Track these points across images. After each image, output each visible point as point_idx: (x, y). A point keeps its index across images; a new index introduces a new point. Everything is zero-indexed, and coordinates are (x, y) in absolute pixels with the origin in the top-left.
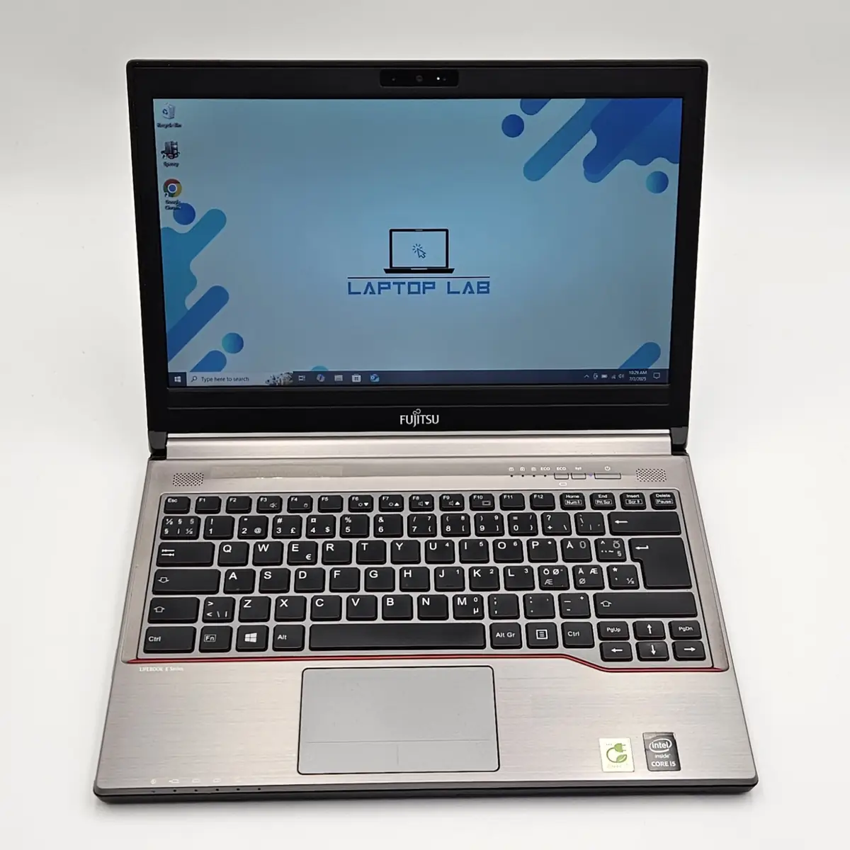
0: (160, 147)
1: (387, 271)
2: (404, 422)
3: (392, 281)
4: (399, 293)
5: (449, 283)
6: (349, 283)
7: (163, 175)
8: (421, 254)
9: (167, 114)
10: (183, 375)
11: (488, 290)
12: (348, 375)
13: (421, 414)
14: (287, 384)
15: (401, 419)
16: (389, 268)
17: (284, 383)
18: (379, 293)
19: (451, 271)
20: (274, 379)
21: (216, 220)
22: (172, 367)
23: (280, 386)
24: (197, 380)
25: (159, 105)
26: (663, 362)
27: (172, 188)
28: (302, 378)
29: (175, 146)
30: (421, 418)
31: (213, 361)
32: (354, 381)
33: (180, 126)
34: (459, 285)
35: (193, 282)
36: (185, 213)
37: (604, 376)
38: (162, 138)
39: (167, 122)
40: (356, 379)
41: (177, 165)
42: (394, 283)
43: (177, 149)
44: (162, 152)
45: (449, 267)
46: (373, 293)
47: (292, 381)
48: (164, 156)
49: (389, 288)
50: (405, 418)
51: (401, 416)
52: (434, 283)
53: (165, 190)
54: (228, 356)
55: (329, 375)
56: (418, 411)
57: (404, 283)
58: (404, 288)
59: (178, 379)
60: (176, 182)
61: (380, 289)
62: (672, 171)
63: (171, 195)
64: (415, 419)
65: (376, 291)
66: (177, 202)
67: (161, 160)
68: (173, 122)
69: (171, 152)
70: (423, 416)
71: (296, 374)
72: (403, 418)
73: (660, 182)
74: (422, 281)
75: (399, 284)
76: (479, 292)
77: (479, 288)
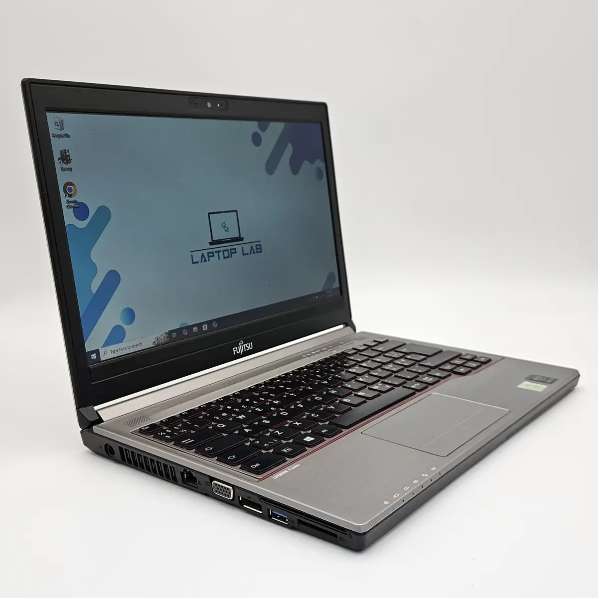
0: (57, 155)
1: (211, 244)
2: (236, 352)
3: (214, 250)
4: (219, 259)
5: (242, 248)
6: (192, 256)
7: (62, 178)
8: (226, 228)
9: (58, 126)
10: (97, 352)
11: (261, 249)
12: (199, 325)
13: (243, 344)
15: (234, 351)
16: (211, 241)
17: (164, 341)
18: (209, 260)
19: (242, 239)
20: (158, 340)
21: (104, 214)
22: (89, 347)
23: (162, 344)
24: (108, 353)
25: (52, 118)
27: (70, 190)
28: (174, 335)
29: (68, 154)
30: (243, 347)
31: (117, 335)
32: (204, 329)
33: (69, 137)
34: (247, 248)
35: (94, 269)
36: (81, 211)
37: (317, 297)
38: (57, 146)
39: (59, 132)
40: (205, 327)
41: (70, 169)
42: (216, 252)
43: (69, 156)
44: (59, 159)
45: (241, 237)
46: (205, 261)
47: (168, 339)
48: (60, 163)
49: (213, 256)
50: (235, 349)
51: (234, 349)
52: (235, 249)
53: (65, 192)
54: (125, 327)
55: (189, 328)
56: (242, 343)
57: (220, 251)
58: (221, 254)
59: (94, 356)
60: (72, 184)
61: (209, 257)
62: (323, 167)
63: (70, 196)
64: (240, 349)
65: (207, 259)
66: (75, 202)
67: (58, 165)
68: (63, 132)
69: (65, 158)
70: (244, 345)
71: (171, 332)
74: (229, 248)
75: (218, 252)
76: (258, 252)
77: (257, 249)
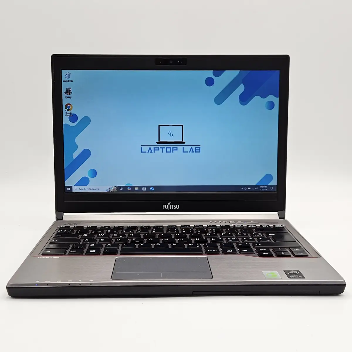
0: (64, 90)
1: (157, 143)
2: (164, 208)
3: (159, 147)
4: (162, 152)
5: (183, 148)
6: (142, 148)
7: (65, 102)
8: (172, 135)
9: (67, 76)
10: (71, 187)
11: (200, 151)
12: (140, 187)
13: (171, 204)
14: (115, 191)
15: (163, 207)
16: (158, 141)
17: (114, 191)
18: (154, 152)
19: (184, 143)
20: (110, 189)
21: (86, 121)
22: (67, 184)
23: (112, 192)
24: (77, 189)
25: (64, 73)
26: (274, 182)
27: (69, 107)
28: (121, 189)
29: (70, 90)
30: (171, 206)
31: (84, 181)
32: (143, 190)
33: (72, 81)
34: (187, 149)
35: (76, 147)
36: (73, 118)
37: (249, 188)
38: (65, 86)
39: (67, 80)
40: (144, 189)
41: (71, 97)
42: (160, 148)
43: (71, 91)
44: (65, 92)
45: (184, 141)
46: (151, 152)
47: (117, 190)
48: (66, 94)
49: (158, 150)
50: (165, 206)
51: (163, 205)
52: (177, 148)
53: (66, 108)
54: (90, 178)
55: (133, 187)
56: (170, 203)
57: (165, 148)
58: (165, 150)
59: (69, 189)
60: (70, 105)
61: (154, 150)
62: (276, 101)
63: (68, 110)
64: (169, 207)
65: (153, 151)
66: (70, 113)
67: (64, 95)
68: (69, 79)
69: (68, 92)
70: (172, 205)
71: (119, 187)
72: (164, 206)
73: (271, 105)
74: (172, 147)
75: (162, 148)
76: (196, 152)
77: (196, 150)
